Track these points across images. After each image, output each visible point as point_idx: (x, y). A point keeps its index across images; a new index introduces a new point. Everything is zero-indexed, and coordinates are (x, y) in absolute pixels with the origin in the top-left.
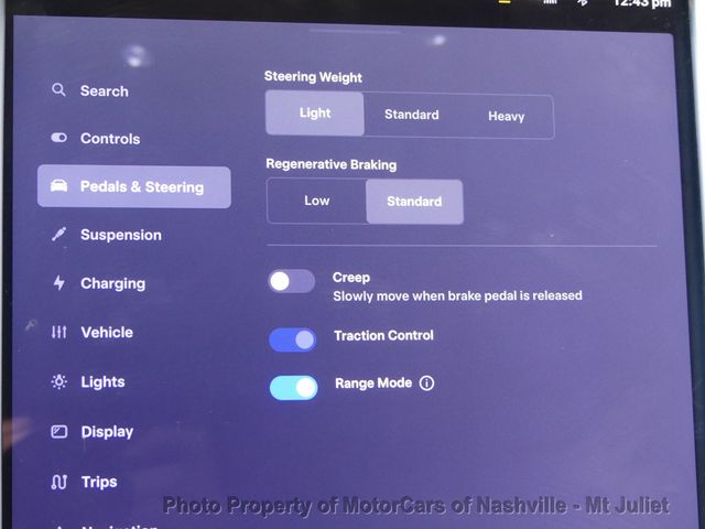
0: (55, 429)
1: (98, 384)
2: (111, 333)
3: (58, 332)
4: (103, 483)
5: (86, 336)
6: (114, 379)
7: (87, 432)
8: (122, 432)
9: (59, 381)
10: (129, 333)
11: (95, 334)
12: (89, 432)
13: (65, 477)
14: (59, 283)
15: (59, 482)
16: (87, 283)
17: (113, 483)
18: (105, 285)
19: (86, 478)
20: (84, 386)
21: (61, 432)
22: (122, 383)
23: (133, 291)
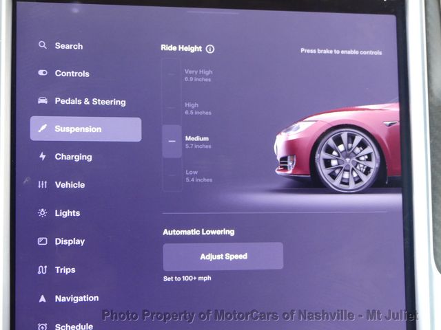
0: (40, 240)
1: (65, 214)
2: (72, 185)
3: (42, 184)
4: (67, 271)
5: (58, 187)
6: (74, 212)
7: (58, 241)
8: (78, 242)
9: (42, 212)
10: (82, 185)
11: (63, 185)
12: (59, 241)
13: (46, 267)
14: (43, 156)
15: (42, 270)
16: (58, 157)
17: (73, 270)
18: (69, 158)
19: (58, 268)
20: (56, 215)
21: (44, 241)
22: (78, 214)
23: (85, 161)
